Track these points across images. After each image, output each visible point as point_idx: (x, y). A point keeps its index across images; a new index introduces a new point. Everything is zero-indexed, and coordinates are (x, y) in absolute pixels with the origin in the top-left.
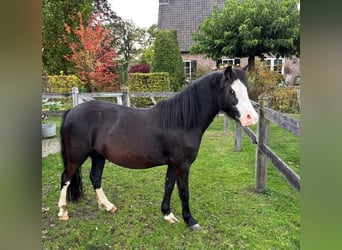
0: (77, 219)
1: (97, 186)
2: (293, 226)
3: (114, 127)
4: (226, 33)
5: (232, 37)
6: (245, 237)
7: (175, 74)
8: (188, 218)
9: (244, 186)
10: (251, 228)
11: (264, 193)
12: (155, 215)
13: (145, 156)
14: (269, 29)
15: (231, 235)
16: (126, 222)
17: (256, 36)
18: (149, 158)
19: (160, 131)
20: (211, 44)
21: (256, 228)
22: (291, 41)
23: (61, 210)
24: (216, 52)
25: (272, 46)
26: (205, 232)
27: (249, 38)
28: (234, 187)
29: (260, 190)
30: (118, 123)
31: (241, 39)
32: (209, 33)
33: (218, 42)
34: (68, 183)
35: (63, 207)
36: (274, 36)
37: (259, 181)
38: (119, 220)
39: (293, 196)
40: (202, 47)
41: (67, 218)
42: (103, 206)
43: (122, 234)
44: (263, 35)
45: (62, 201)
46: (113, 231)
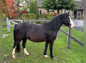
0: (18, 58)
1: (24, 48)
2: (80, 57)
3: (32, 31)
4: (52, 3)
5: (53, 4)
6: (68, 60)
7: (36, 14)
8: (51, 56)
9: (64, 47)
10: (69, 58)
11: (70, 48)
12: (41, 56)
13: (41, 39)
14: (64, 2)
15: (64, 60)
16: (33, 58)
17: (60, 4)
18: (42, 39)
19: (46, 32)
20: (47, 5)
21: (71, 58)
22: (70, 6)
23: (13, 55)
24: (48, 8)
25: (65, 7)
26: (57, 59)
27: (58, 4)
28: (61, 47)
29: (69, 48)
30: (33, 29)
31: (56, 5)
32: (46, 2)
33: (49, 5)
34: (16, 47)
35: (14, 54)
36: (65, 4)
37: (68, 45)
38: (31, 57)
39: (77, 49)
40: (44, 6)
41: (15, 58)
42: (26, 53)
43: (33, 61)
44: (62, 4)
45: (13, 53)
46: (30, 61)
